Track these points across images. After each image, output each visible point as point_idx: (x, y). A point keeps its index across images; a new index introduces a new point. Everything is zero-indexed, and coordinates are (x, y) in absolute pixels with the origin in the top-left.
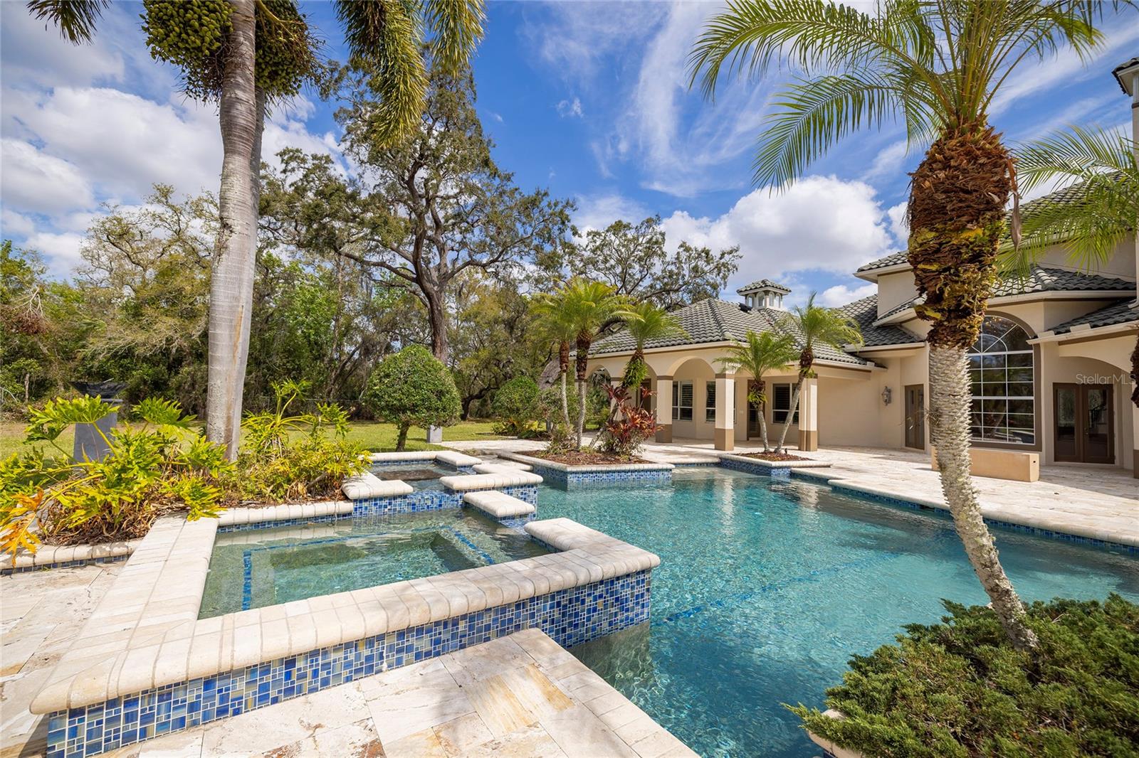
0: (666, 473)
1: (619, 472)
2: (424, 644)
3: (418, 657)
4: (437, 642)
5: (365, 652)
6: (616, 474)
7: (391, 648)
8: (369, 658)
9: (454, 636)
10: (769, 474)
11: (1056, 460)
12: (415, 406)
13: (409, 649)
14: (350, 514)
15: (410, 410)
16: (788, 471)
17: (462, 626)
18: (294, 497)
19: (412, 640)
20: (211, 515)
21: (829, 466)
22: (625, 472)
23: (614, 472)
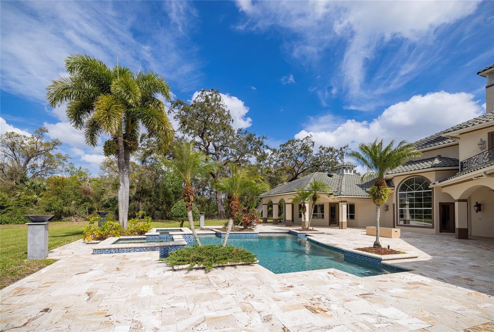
0: (256, 234)
1: (239, 234)
2: (138, 250)
3: (137, 251)
4: (140, 250)
6: (238, 234)
7: (133, 250)
8: (129, 250)
9: (143, 250)
10: (297, 235)
11: (440, 232)
12: (182, 216)
13: (136, 250)
14: (146, 238)
15: (181, 217)
17: (144, 248)
18: (135, 235)
19: (136, 249)
20: (119, 237)
21: (324, 233)
22: (241, 234)
23: (237, 234)
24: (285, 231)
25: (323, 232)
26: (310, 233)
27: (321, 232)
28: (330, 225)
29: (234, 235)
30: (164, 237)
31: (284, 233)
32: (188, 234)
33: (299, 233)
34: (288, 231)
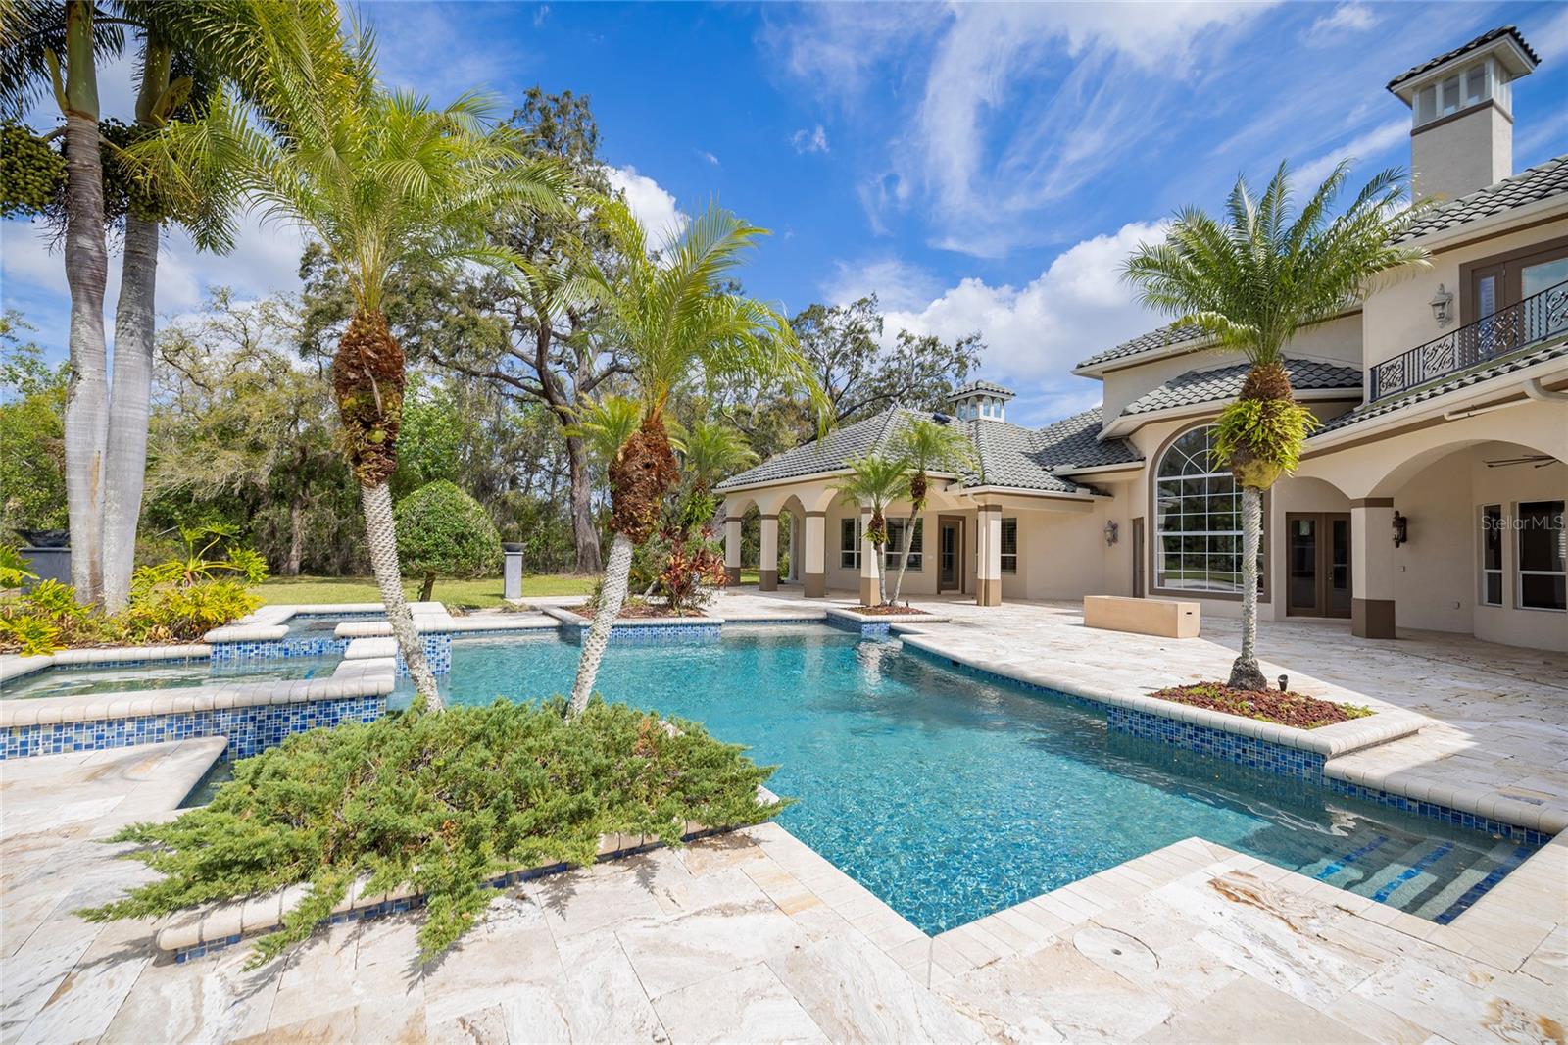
0: (713, 628)
1: (649, 626)
2: (86, 736)
3: (78, 747)
4: (100, 738)
5: (20, 738)
6: (646, 629)
7: (48, 738)
8: (23, 744)
9: (119, 735)
10: (860, 631)
11: (1288, 614)
12: (426, 552)
13: (68, 740)
15: (419, 556)
16: (885, 627)
17: (129, 727)
18: (155, 640)
19: (72, 733)
20: (47, 652)
21: (947, 622)
22: (657, 626)
23: (643, 626)
24: (812, 616)
25: (945, 618)
26: (902, 622)
27: (941, 618)
28: (939, 593)
29: (630, 631)
30: (306, 648)
31: (810, 621)
32: (430, 635)
33: (867, 623)
34: (822, 615)
